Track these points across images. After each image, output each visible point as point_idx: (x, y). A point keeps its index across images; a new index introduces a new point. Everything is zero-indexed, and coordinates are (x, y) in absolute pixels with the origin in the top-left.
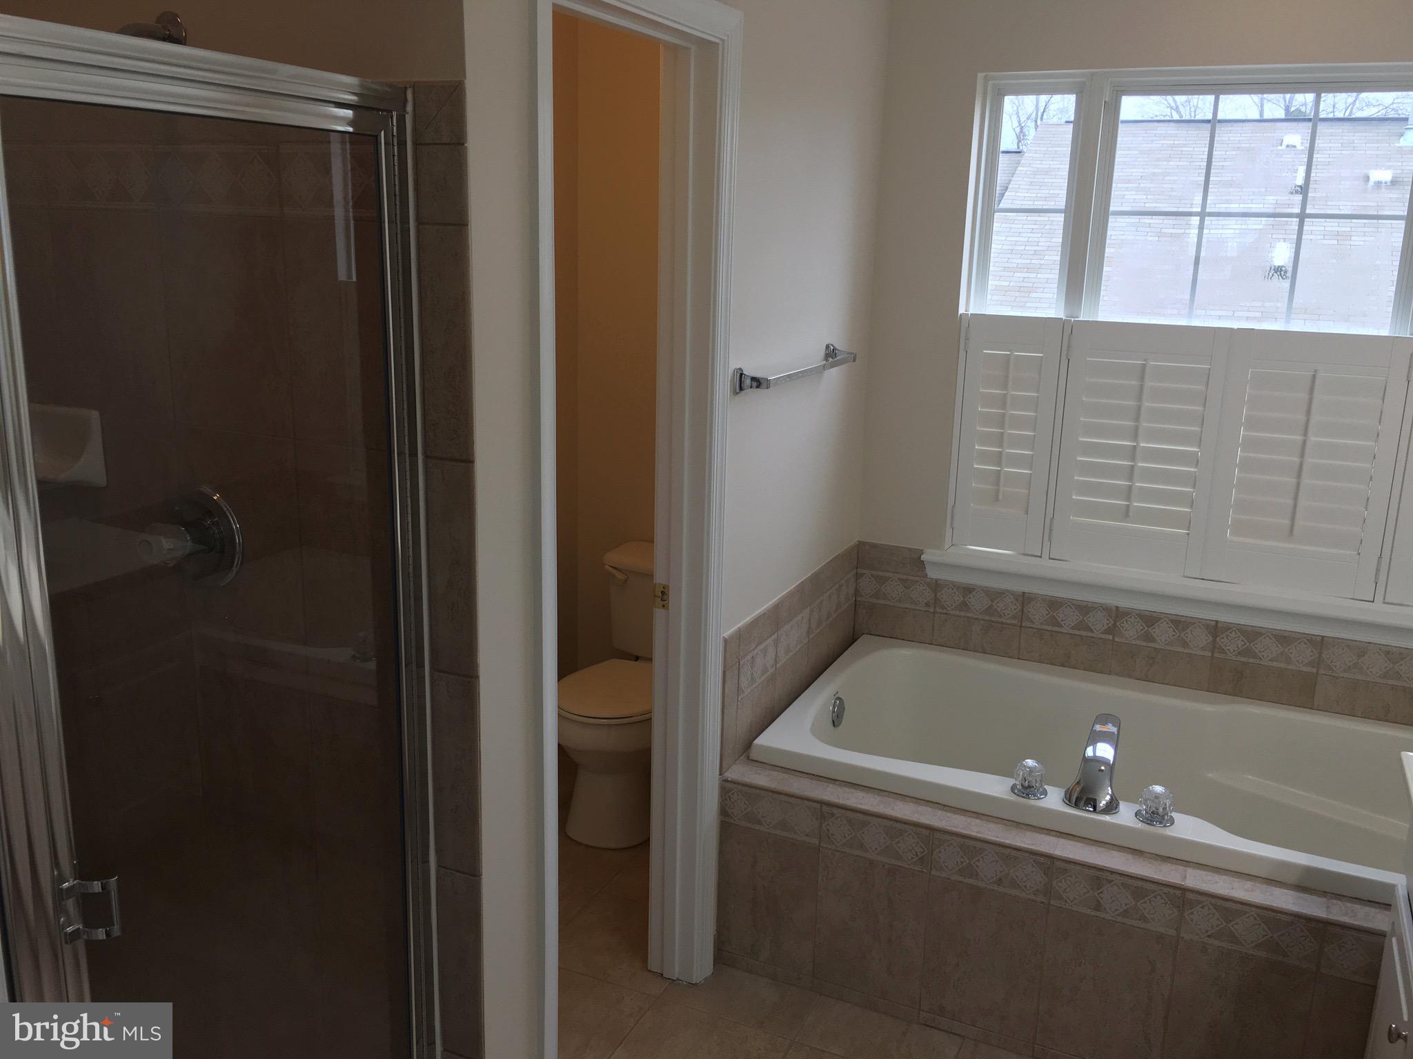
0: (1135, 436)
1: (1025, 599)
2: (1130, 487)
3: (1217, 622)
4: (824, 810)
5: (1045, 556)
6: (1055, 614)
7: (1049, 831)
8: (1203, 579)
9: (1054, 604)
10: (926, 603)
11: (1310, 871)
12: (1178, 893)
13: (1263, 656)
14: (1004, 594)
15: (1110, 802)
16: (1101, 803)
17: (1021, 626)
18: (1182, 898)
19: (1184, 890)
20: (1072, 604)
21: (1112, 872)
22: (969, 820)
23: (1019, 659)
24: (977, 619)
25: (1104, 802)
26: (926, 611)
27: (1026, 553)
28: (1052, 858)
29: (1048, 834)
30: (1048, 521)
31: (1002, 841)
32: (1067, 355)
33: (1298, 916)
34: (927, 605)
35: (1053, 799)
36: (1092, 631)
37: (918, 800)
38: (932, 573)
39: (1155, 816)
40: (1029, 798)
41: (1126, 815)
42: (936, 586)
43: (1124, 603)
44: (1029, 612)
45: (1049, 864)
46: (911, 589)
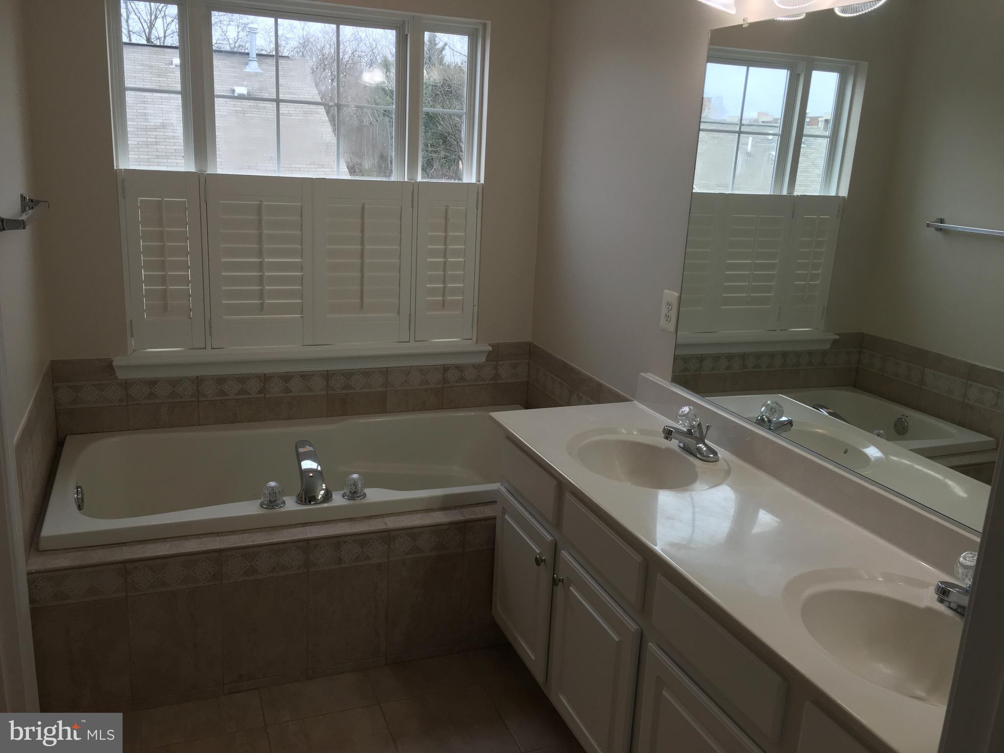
0: (260, 254)
1: (198, 381)
2: (262, 290)
3: (328, 371)
4: (127, 567)
5: (209, 347)
6: (222, 388)
7: (295, 526)
8: (315, 345)
9: (220, 380)
10: (119, 400)
11: (446, 497)
12: (386, 534)
13: (356, 387)
14: (182, 380)
15: (326, 495)
16: (318, 497)
17: (198, 401)
18: (387, 536)
19: (389, 531)
20: (234, 378)
21: (346, 535)
22: (241, 536)
23: (199, 425)
24: (163, 403)
25: (320, 496)
26: (120, 406)
27: (193, 347)
28: (307, 541)
29: (296, 527)
30: (207, 323)
31: (271, 541)
32: (205, 199)
33: (451, 524)
34: (120, 400)
35: (291, 504)
36: (249, 394)
37: (197, 536)
38: (121, 375)
39: (354, 494)
40: (275, 508)
41: (338, 499)
42: (126, 385)
43: (269, 370)
44: (203, 390)
45: (306, 545)
46: (105, 391)
